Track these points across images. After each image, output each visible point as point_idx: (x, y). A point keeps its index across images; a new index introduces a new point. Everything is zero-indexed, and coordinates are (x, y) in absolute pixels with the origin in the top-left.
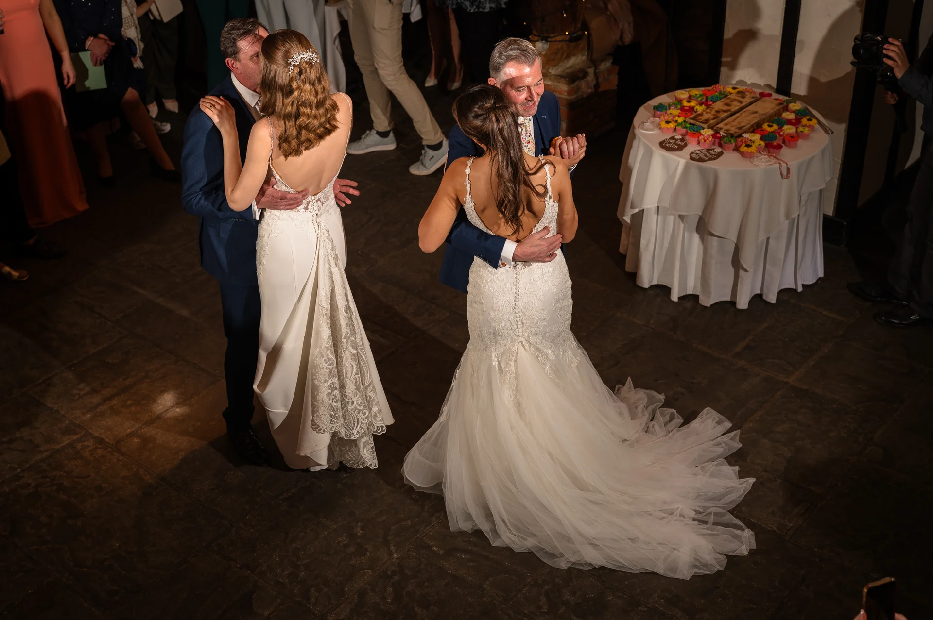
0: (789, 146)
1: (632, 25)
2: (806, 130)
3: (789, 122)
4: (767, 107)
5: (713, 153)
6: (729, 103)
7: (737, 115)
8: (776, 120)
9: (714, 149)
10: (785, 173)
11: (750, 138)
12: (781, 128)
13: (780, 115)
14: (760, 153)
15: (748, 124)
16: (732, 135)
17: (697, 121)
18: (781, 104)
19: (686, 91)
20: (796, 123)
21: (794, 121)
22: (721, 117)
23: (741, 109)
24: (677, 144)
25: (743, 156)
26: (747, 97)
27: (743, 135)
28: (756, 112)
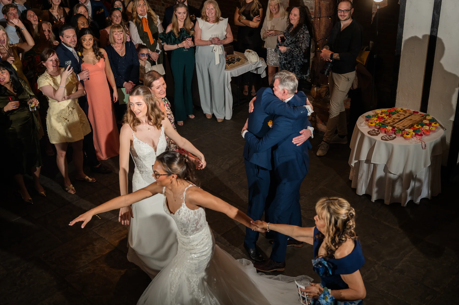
0: (426, 135)
1: (357, 81)
2: (434, 128)
3: (426, 124)
4: (417, 118)
5: (392, 137)
6: (400, 115)
7: (403, 121)
8: (420, 123)
9: (392, 135)
10: (424, 147)
11: (408, 131)
12: (422, 127)
13: (422, 121)
14: (413, 137)
15: (408, 125)
16: (400, 130)
17: (384, 123)
18: (423, 116)
19: (380, 110)
20: (430, 125)
21: (428, 124)
22: (395, 121)
23: (405, 118)
24: (375, 133)
25: (405, 139)
26: (407, 113)
27: (405, 129)
28: (411, 120)
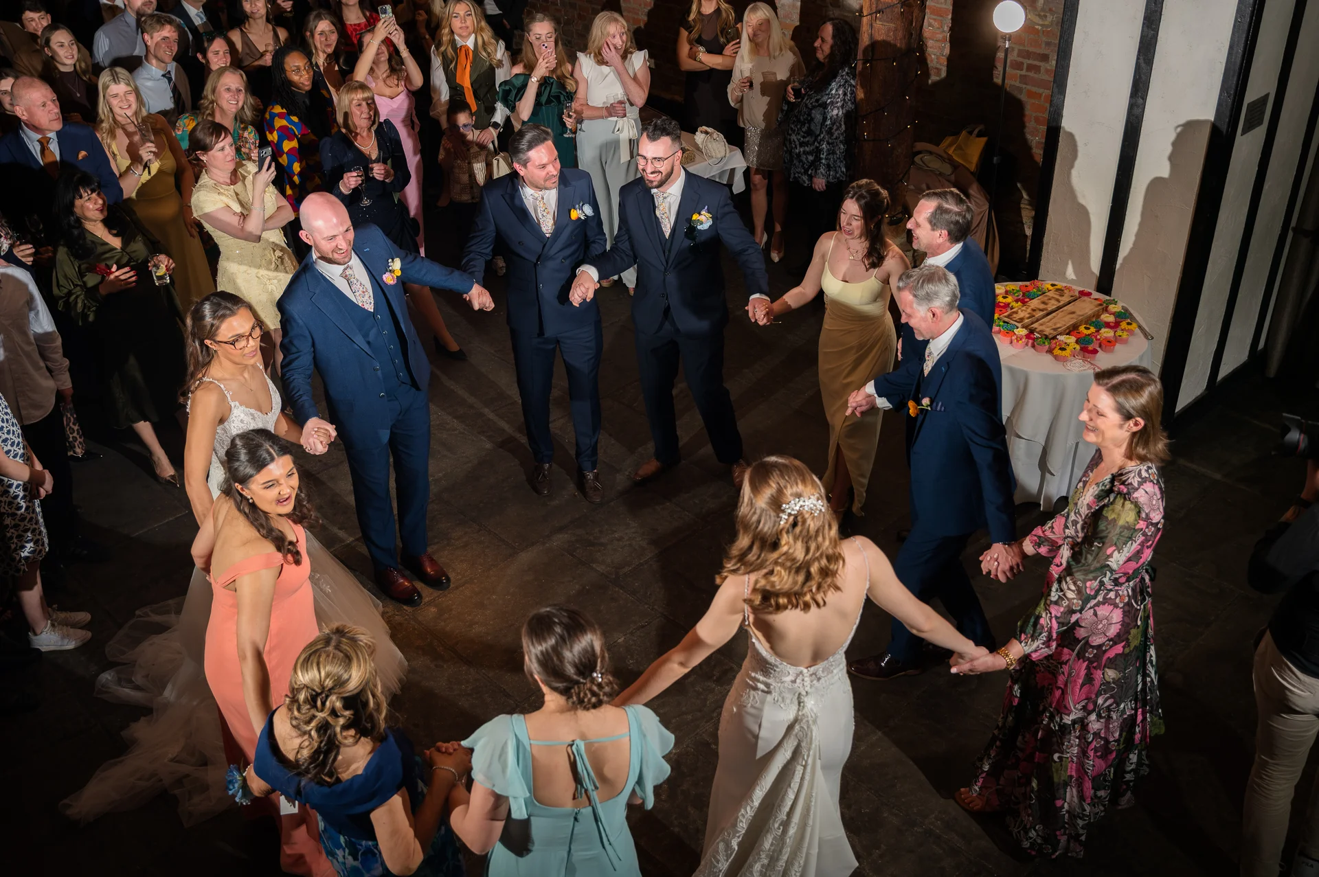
0: (1105, 351)
2: (1125, 335)
3: (1107, 325)
4: (1086, 307)
6: (1047, 301)
7: (1054, 314)
8: (1093, 322)
11: (1065, 341)
12: (1098, 331)
13: (1099, 316)
14: (1074, 356)
15: (1065, 325)
16: (1046, 337)
17: (1011, 319)
18: (1101, 305)
19: (1004, 285)
20: (1115, 326)
21: (1112, 324)
22: (1037, 316)
23: (1059, 308)
25: (1056, 359)
26: (1066, 295)
27: (1058, 337)
28: (1073, 313)
